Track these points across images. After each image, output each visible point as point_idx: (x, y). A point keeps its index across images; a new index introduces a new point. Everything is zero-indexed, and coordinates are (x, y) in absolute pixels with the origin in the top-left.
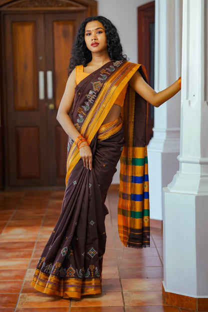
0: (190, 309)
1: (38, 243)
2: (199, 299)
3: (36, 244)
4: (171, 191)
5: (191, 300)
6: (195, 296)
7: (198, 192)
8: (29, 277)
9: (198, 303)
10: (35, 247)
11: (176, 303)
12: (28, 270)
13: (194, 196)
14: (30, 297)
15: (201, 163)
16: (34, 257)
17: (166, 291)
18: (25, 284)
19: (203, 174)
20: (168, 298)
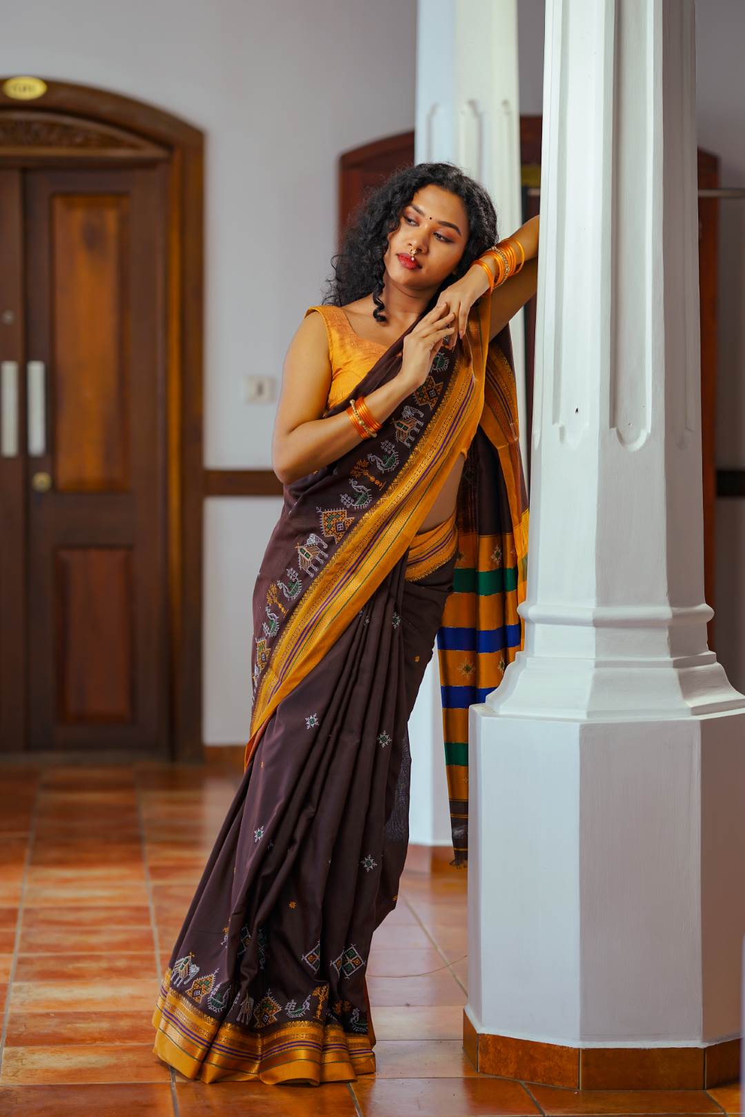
0: (557, 1084)
1: (27, 911)
2: (587, 1052)
3: (20, 914)
4: (501, 713)
5: (561, 1056)
6: (575, 1043)
7: (589, 714)
8: (22, 1004)
9: (585, 1065)
10: (20, 922)
11: (512, 1067)
12: (15, 985)
13: (578, 725)
14: (36, 1057)
15: (598, 623)
16: (22, 950)
17: (481, 1030)
18: (12, 1022)
19: (603, 658)
20: (485, 1051)
